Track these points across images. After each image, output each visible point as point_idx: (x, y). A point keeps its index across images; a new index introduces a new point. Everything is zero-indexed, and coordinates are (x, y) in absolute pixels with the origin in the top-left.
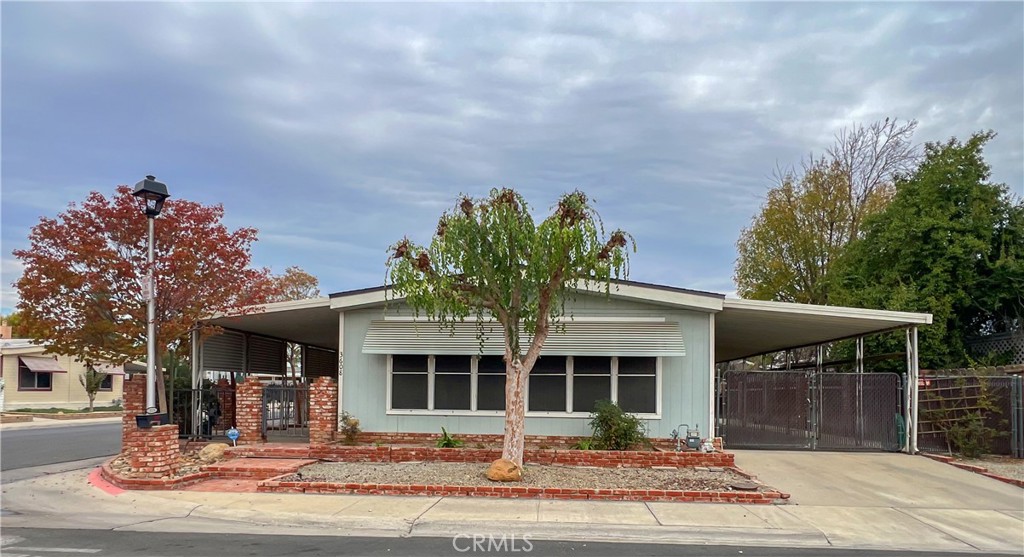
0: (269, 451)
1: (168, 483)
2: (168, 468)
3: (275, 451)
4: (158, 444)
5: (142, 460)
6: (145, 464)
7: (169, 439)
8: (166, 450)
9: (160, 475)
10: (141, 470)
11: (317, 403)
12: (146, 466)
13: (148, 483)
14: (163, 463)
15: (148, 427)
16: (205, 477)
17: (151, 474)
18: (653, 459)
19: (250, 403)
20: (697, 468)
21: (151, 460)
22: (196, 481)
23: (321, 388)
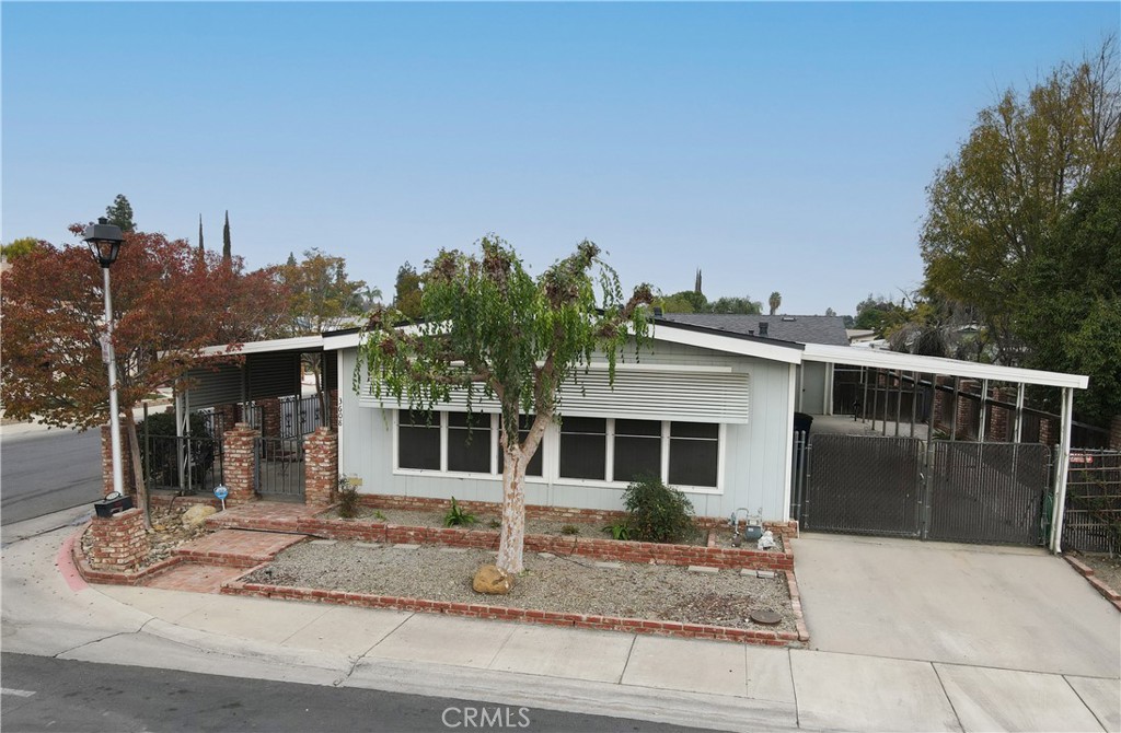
0: (254, 522)
1: (131, 578)
2: (133, 558)
3: (261, 522)
4: (119, 534)
5: (104, 550)
6: (108, 555)
7: (132, 526)
8: (129, 539)
9: (123, 567)
10: (104, 561)
11: (313, 459)
12: (109, 557)
13: (110, 577)
14: (126, 555)
15: (108, 516)
16: (176, 563)
17: (115, 566)
18: (694, 555)
19: (239, 456)
20: (744, 571)
21: (113, 551)
22: (164, 570)
23: (317, 442)
